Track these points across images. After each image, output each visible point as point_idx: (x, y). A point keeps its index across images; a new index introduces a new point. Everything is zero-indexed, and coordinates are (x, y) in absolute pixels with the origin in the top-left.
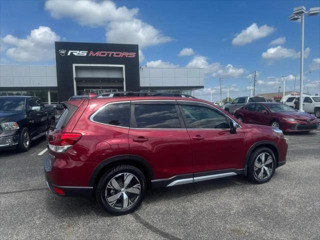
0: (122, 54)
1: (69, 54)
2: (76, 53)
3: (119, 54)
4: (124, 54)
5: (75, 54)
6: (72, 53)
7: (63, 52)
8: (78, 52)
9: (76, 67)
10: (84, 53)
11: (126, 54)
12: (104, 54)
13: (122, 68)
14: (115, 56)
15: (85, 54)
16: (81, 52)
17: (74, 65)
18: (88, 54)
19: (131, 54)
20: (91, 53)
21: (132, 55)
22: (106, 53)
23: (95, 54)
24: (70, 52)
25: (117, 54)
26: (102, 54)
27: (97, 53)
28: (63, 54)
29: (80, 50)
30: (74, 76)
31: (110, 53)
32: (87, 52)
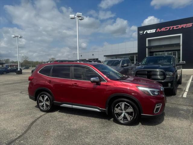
0: (180, 27)
1: (145, 33)
2: (149, 32)
3: (178, 27)
4: (182, 26)
5: (148, 32)
6: (146, 32)
7: (142, 32)
8: (150, 31)
9: (148, 40)
10: (153, 31)
11: (184, 26)
12: (167, 29)
13: (180, 36)
14: (175, 28)
15: (154, 31)
16: (152, 31)
17: (147, 39)
18: (156, 31)
19: (188, 24)
20: (158, 30)
21: (190, 25)
22: (168, 28)
24: (145, 31)
25: (176, 27)
26: (166, 29)
27: (162, 29)
28: (141, 33)
29: (151, 29)
30: (147, 46)
31: (172, 27)
32: (155, 30)
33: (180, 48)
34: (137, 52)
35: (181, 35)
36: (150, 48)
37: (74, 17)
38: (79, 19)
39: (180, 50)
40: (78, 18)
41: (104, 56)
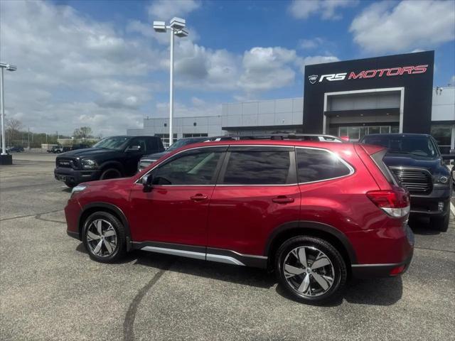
0: (400, 71)
1: (321, 80)
2: (331, 77)
3: (396, 71)
4: (405, 69)
5: (329, 79)
6: (325, 78)
7: (314, 78)
8: (333, 75)
9: (328, 96)
10: (341, 77)
11: (409, 69)
12: (371, 74)
13: (399, 92)
14: (389, 74)
15: (343, 78)
16: (337, 76)
17: (326, 95)
18: (347, 76)
19: (418, 68)
20: (352, 75)
21: (422, 69)
22: (375, 72)
23: (358, 76)
24: (322, 77)
25: (392, 72)
26: (368, 74)
27: (361, 74)
28: (313, 81)
29: (336, 73)
30: (325, 110)
31: (382, 71)
32: (346, 74)
33: (399, 119)
34: (302, 124)
35: (402, 89)
36: (331, 115)
37: (163, 27)
38: (175, 33)
39: (398, 124)
40: (174, 31)
41: (223, 129)
